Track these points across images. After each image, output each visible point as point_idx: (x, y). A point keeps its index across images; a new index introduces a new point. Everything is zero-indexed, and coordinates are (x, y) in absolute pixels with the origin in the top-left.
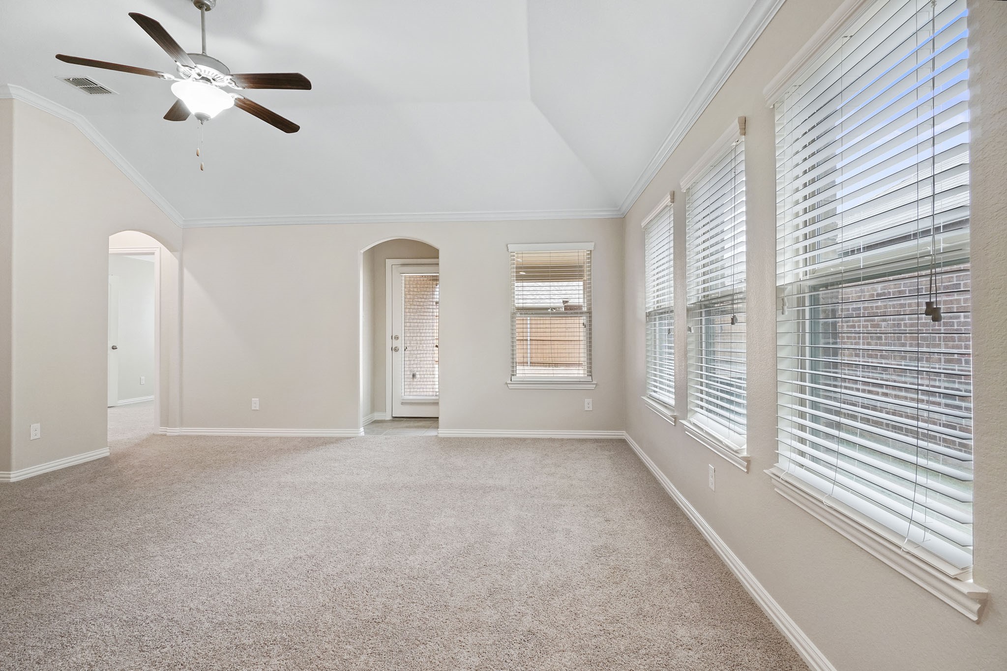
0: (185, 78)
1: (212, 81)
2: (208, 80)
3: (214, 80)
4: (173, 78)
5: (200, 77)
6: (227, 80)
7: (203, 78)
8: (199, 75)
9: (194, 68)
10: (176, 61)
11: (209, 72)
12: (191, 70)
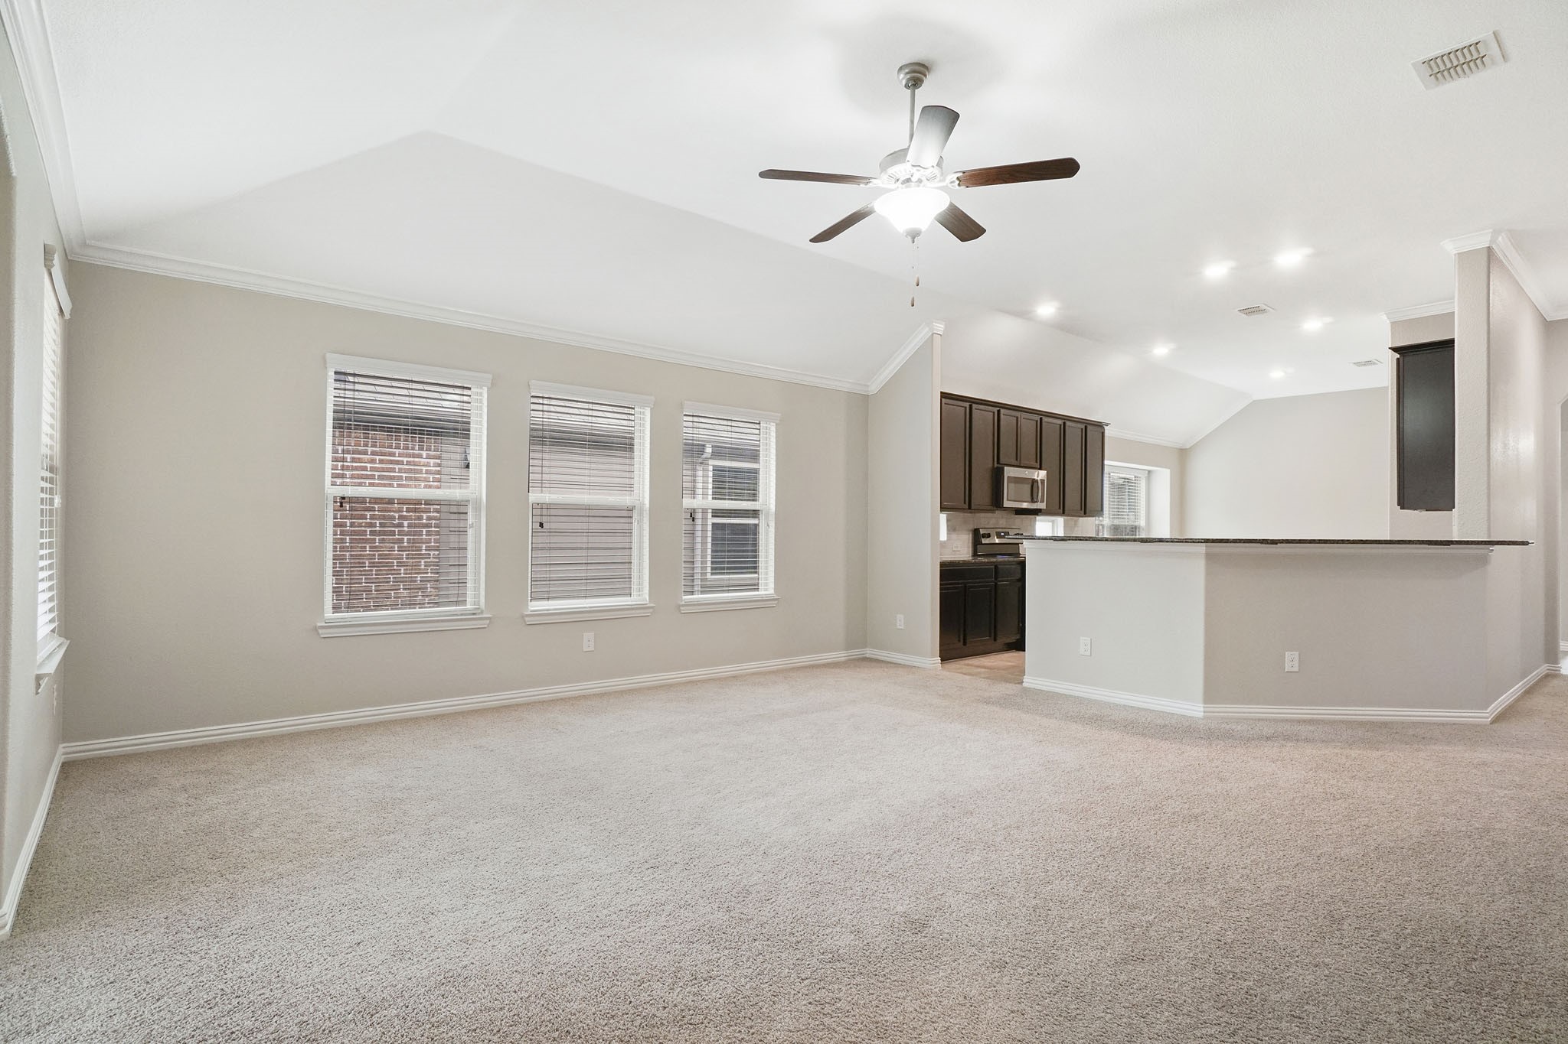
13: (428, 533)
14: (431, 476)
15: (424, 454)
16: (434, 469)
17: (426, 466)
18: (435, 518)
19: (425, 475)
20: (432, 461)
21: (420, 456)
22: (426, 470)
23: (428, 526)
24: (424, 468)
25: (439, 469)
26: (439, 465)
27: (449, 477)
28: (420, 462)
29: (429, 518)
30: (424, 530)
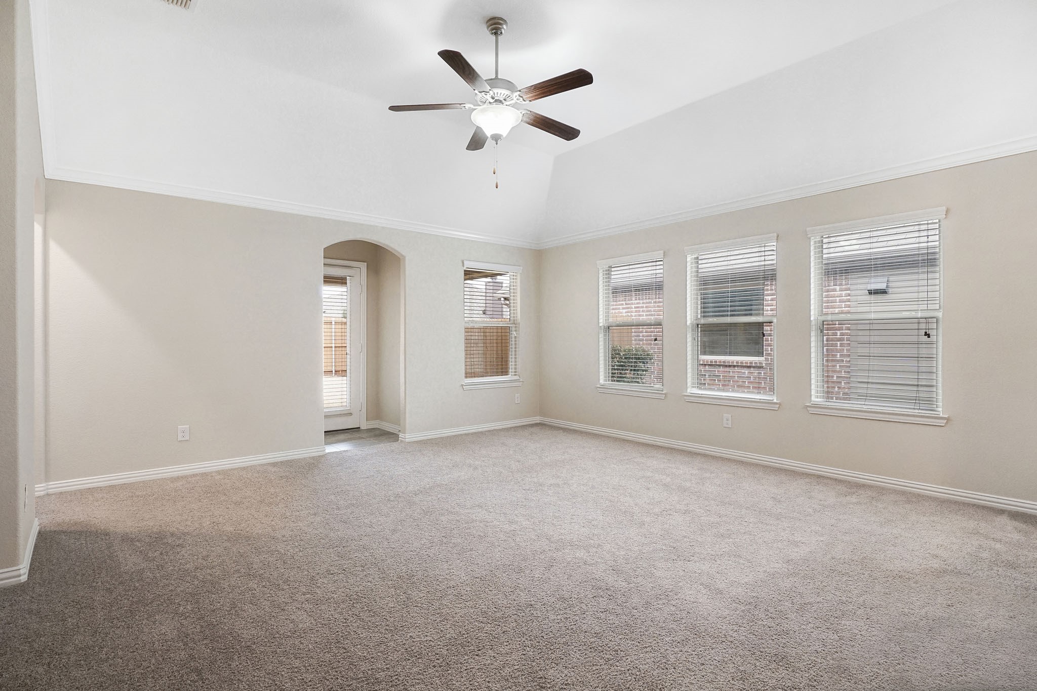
0: (481, 104)
1: (503, 101)
2: (501, 102)
3: (505, 100)
4: (472, 106)
5: (494, 100)
6: (516, 96)
7: (496, 101)
8: (493, 98)
9: (489, 92)
10: (474, 90)
11: (501, 93)
12: (486, 95)
13: (841, 345)
14: (844, 304)
15: (838, 288)
16: (845, 298)
17: (840, 297)
18: (847, 334)
19: (838, 303)
20: (844, 293)
21: (835, 290)
22: (839, 300)
23: (840, 340)
24: (838, 299)
25: (849, 297)
26: (849, 295)
27: (856, 303)
28: (835, 294)
29: (842, 334)
30: (839, 343)
